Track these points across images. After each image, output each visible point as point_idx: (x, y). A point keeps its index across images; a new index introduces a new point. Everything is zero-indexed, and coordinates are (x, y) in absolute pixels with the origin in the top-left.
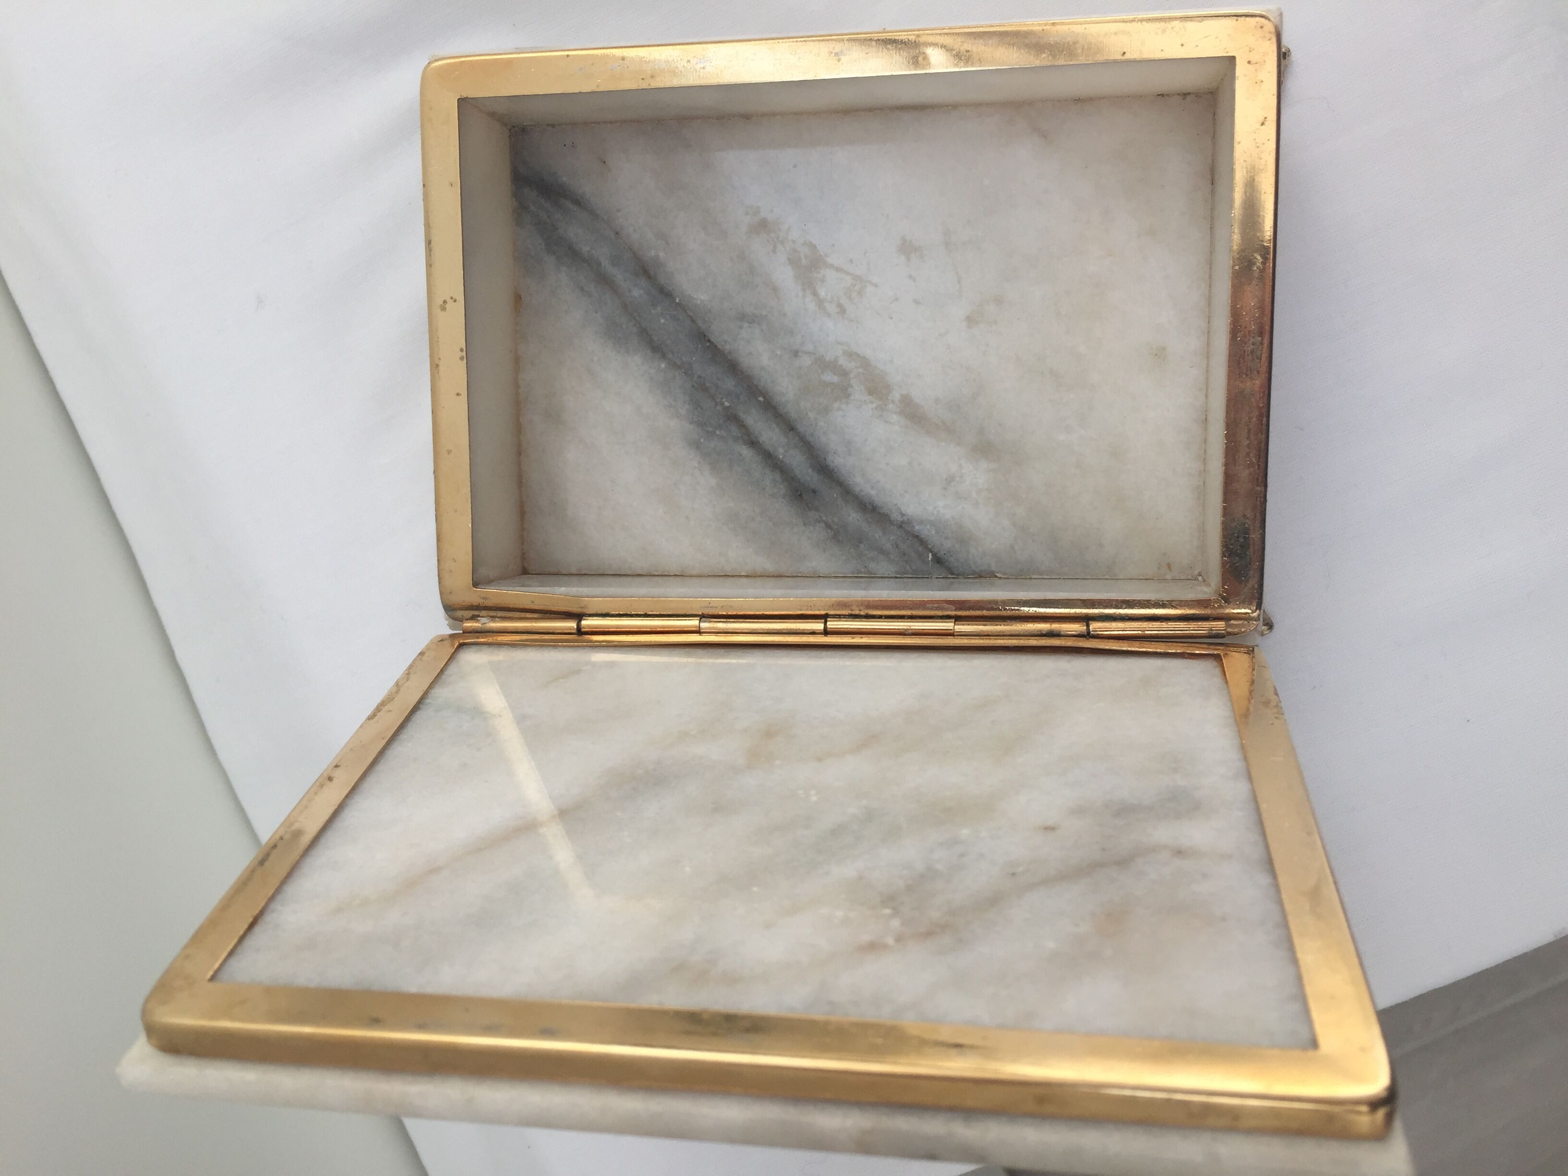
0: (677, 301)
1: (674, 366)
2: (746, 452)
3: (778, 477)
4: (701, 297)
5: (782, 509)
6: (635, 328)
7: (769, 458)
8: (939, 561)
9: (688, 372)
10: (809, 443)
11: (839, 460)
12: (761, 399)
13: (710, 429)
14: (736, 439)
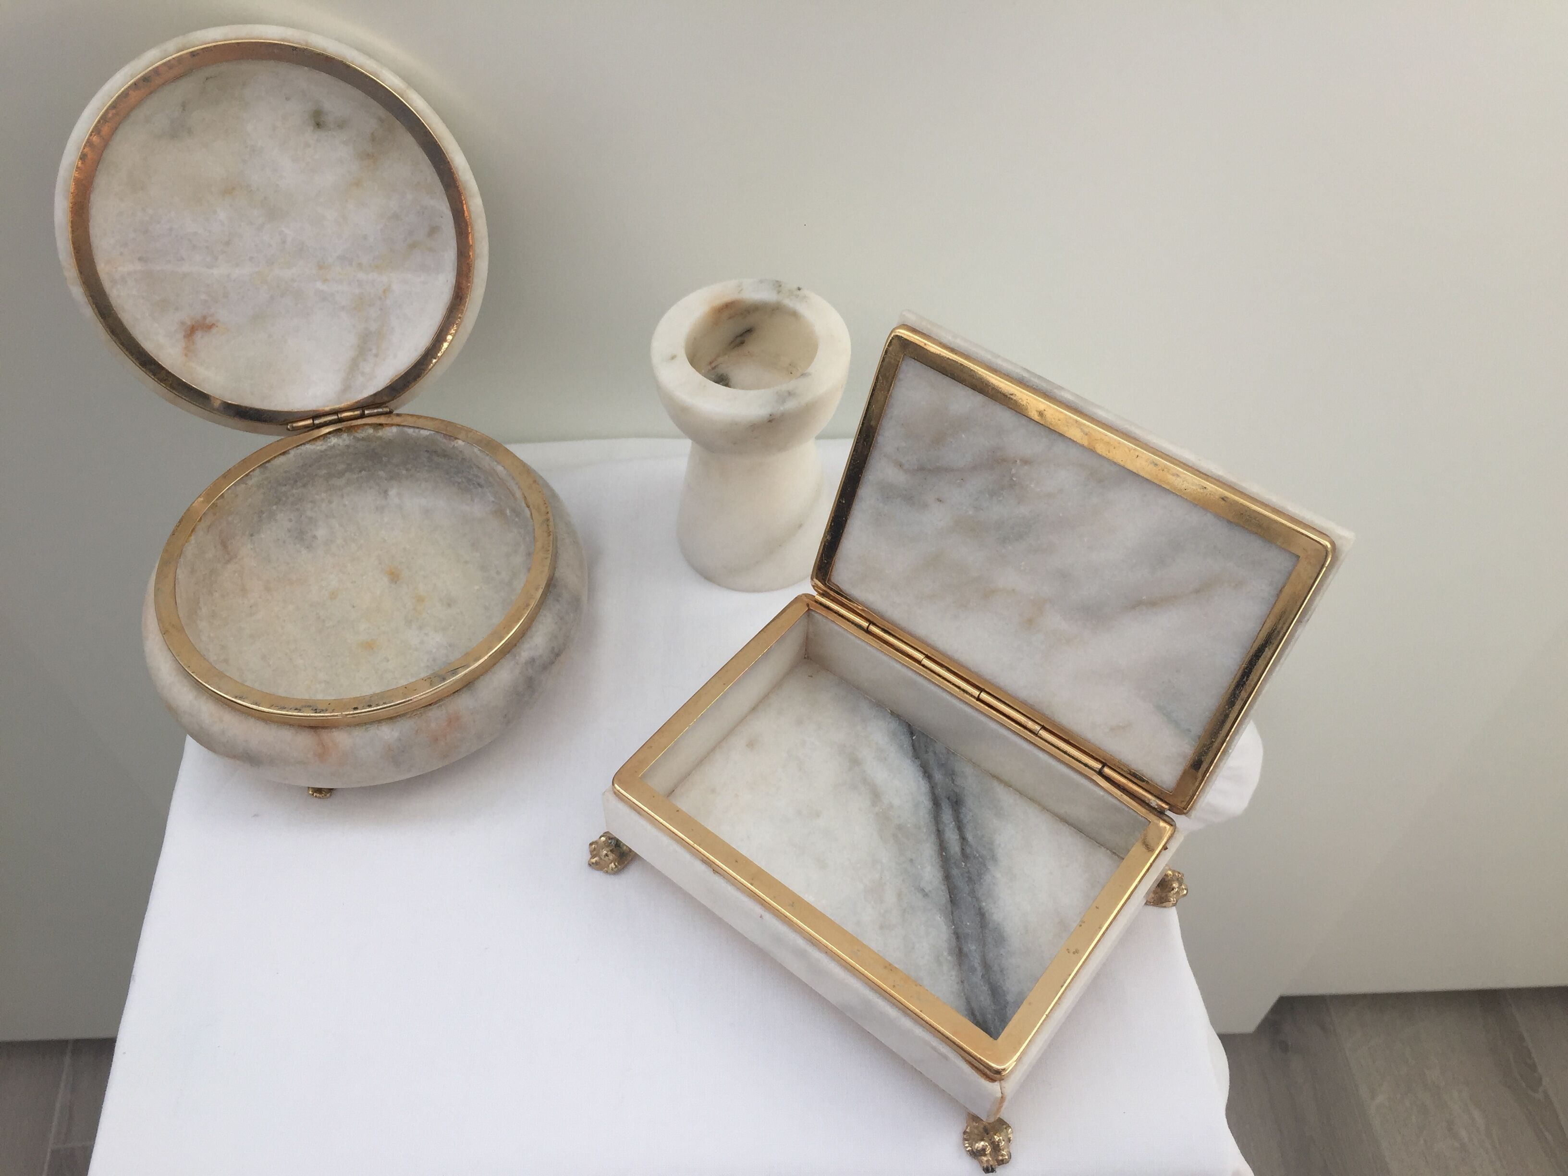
0: (953, 927)
1: (978, 900)
2: (970, 837)
3: (962, 816)
4: (939, 920)
5: (970, 802)
6: (986, 932)
7: (960, 828)
8: (912, 734)
9: (973, 892)
10: (935, 819)
11: (926, 803)
12: (944, 854)
13: (980, 859)
14: (970, 846)
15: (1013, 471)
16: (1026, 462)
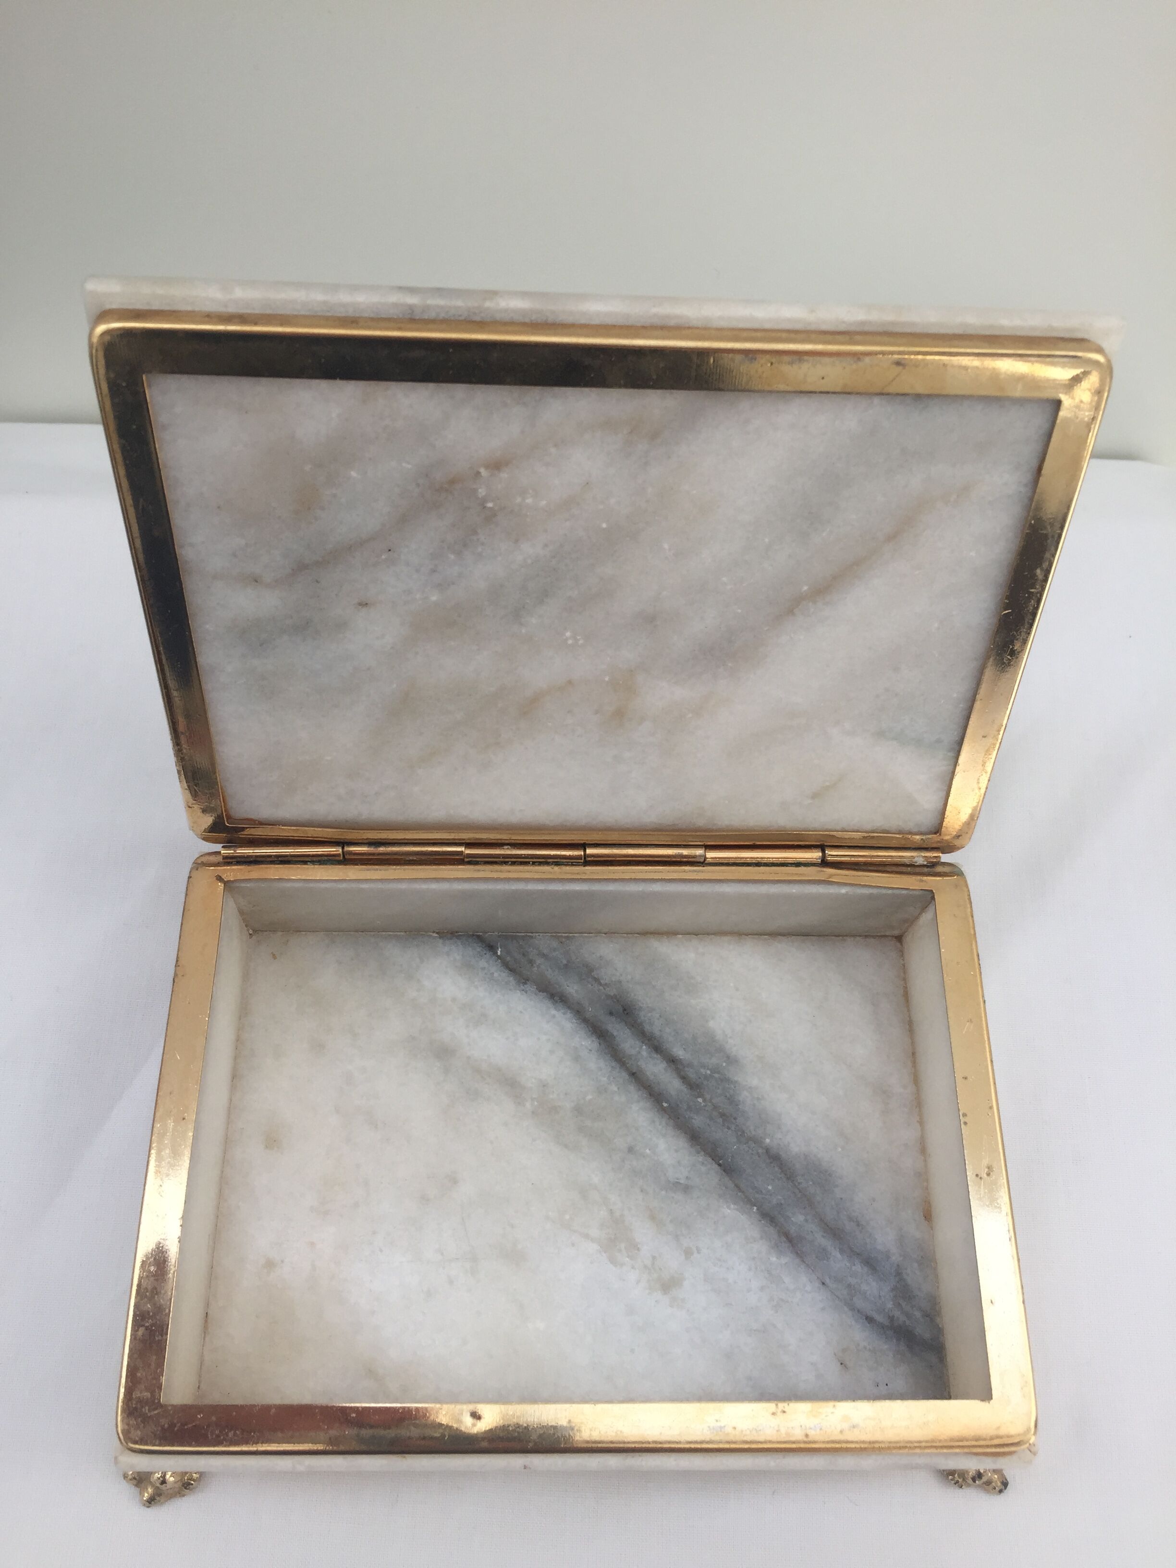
0: (755, 1208)
1: (757, 1141)
2: (679, 1052)
3: (647, 1028)
4: (730, 1212)
5: (642, 997)
6: (799, 1181)
7: (657, 1047)
8: (492, 948)
9: (742, 1135)
10: (616, 1060)
11: (585, 1043)
12: (665, 1105)
13: (716, 1075)
14: (690, 1065)
15: (482, 492)
16: (497, 465)
